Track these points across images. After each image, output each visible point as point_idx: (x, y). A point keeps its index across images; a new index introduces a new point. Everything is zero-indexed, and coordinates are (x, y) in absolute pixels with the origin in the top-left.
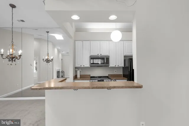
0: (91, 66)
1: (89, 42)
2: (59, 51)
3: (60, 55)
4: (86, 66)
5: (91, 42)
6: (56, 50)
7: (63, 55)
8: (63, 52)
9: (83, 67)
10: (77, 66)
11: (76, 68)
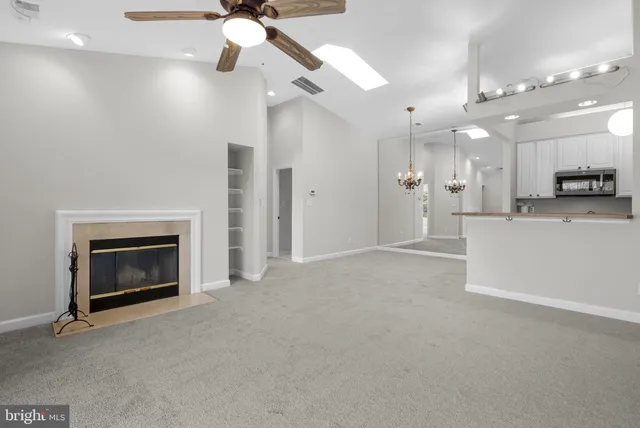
0: (557, 196)
1: (552, 141)
2: (476, 166)
3: (479, 176)
4: (542, 195)
5: (560, 141)
6: (468, 164)
7: (485, 175)
8: (485, 166)
9: (535, 197)
10: (520, 195)
11: (518, 200)
